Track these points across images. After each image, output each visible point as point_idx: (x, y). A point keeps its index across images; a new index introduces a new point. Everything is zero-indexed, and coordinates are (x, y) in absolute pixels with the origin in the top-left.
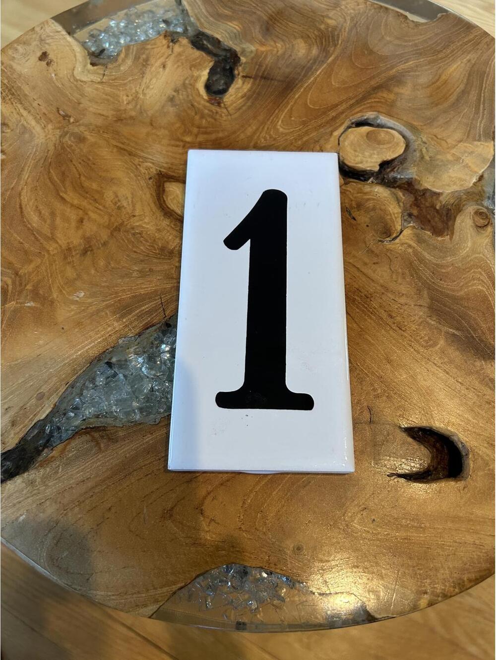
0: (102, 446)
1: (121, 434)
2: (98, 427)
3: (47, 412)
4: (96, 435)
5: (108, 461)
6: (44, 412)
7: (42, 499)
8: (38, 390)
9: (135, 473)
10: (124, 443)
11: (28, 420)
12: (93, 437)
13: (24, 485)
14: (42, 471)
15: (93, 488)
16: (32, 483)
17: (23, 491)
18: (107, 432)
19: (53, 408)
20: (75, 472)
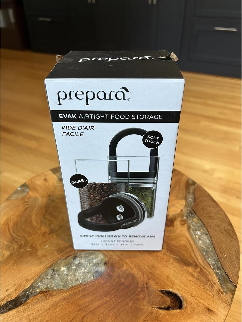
0: (47, 298)
1: (55, 293)
2: (47, 291)
3: (29, 286)
4: (46, 294)
5: (49, 303)
6: (28, 286)
7: (21, 318)
8: (27, 278)
9: (58, 308)
10: (55, 296)
11: (21, 289)
12: (44, 294)
13: (16, 312)
14: (24, 307)
15: (42, 313)
16: (19, 311)
17: (15, 314)
18: (50, 293)
19: (31, 285)
20: (36, 307)
